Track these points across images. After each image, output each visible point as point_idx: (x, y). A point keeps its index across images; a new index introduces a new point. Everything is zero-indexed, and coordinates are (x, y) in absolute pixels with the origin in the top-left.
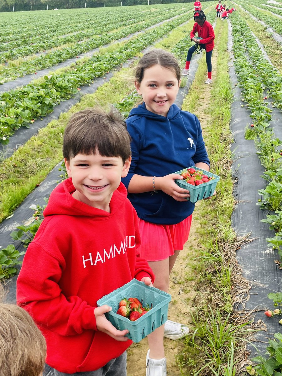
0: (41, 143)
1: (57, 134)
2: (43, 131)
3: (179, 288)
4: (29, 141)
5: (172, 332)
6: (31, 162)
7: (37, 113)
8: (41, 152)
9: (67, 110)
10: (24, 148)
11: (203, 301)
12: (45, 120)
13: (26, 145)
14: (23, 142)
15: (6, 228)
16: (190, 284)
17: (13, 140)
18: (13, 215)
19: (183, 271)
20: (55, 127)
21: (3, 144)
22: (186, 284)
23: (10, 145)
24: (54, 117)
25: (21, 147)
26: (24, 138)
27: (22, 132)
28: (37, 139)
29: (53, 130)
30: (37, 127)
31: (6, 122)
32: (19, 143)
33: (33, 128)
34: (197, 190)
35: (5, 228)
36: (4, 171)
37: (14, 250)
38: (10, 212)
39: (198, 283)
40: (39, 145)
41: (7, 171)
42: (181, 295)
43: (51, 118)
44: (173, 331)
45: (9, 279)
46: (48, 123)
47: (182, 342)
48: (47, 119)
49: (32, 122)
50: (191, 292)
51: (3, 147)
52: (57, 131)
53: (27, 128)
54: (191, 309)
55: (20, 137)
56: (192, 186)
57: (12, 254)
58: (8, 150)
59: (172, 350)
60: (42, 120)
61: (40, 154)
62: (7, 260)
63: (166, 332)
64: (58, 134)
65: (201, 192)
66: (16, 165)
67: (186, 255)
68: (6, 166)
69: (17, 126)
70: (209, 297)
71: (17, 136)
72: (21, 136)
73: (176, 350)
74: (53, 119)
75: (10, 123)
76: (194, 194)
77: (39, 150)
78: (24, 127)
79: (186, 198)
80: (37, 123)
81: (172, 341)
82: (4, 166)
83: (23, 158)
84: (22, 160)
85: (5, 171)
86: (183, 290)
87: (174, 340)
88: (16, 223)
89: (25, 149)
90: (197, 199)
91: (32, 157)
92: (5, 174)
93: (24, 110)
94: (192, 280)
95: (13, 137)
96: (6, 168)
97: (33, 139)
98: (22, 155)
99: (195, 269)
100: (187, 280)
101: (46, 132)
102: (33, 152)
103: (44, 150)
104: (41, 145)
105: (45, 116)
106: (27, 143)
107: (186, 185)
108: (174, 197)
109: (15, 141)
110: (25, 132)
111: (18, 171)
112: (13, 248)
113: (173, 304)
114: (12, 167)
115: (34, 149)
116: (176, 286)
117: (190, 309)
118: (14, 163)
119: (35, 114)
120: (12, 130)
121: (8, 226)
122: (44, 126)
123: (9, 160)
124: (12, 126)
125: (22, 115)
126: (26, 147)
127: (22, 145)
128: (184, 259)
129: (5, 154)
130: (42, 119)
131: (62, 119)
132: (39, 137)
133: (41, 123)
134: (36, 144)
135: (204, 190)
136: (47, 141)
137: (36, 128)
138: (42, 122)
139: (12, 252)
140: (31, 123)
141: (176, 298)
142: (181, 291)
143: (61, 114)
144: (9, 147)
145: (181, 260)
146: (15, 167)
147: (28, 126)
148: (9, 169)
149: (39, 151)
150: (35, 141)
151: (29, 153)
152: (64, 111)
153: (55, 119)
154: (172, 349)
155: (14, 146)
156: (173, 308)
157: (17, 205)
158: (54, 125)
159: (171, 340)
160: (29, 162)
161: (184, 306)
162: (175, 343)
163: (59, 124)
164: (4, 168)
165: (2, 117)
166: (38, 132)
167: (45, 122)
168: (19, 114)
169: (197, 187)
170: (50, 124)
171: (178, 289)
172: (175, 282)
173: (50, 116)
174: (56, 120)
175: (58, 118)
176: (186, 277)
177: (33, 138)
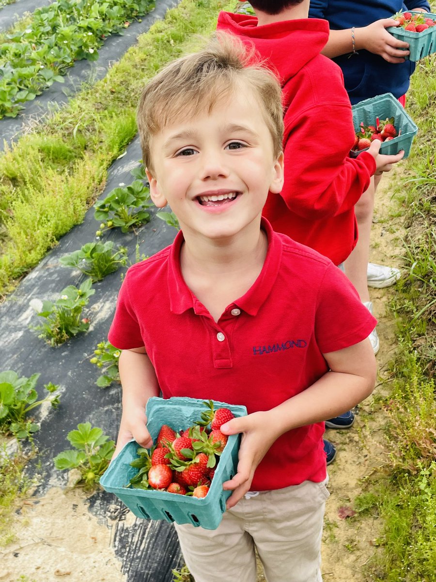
0: (144, 57)
1: (165, 41)
2: (144, 38)
3: (381, 228)
4: (127, 55)
5: (376, 277)
6: (134, 84)
7: (132, 10)
8: (147, 69)
9: (175, 5)
10: (121, 65)
11: (420, 237)
12: (145, 21)
13: (123, 60)
14: (119, 56)
15: (121, 169)
16: (398, 221)
17: (103, 54)
18: (126, 153)
19: (384, 207)
20: (161, 32)
21: (90, 60)
22: (390, 223)
23: (99, 62)
24: (158, 16)
25: (117, 64)
26: (118, 50)
27: (114, 41)
28: (137, 51)
29: (159, 35)
30: (134, 33)
31: (89, 26)
32: (112, 58)
33: (129, 35)
34: (420, 39)
35: (118, 170)
36: (98, 98)
37: (142, 187)
38: (120, 150)
39: (409, 218)
40: (142, 60)
41: (103, 99)
42: (384, 237)
43: (154, 18)
44: (378, 275)
45: (140, 227)
46: (149, 26)
47: (392, 290)
48: (148, 21)
49: (126, 25)
50: (399, 231)
51: (91, 64)
52: (165, 38)
53: (121, 36)
54: (402, 250)
55: (113, 49)
56: (413, 34)
57: (140, 194)
58: (98, 69)
59: (378, 300)
60: (140, 22)
61: (146, 73)
62: (135, 200)
63: (369, 278)
64: (168, 42)
65: (426, 43)
66: (114, 90)
67: (387, 186)
68: (100, 91)
69: (105, 32)
70: (427, 231)
71: (107, 48)
72: (114, 47)
73: (384, 299)
74: (157, 19)
75: (94, 27)
76: (416, 47)
77: (143, 67)
78: (116, 35)
79: (403, 57)
80: (134, 27)
81: (377, 290)
82: (97, 92)
83: (122, 80)
84: (121, 82)
85: (100, 98)
86: (387, 231)
87: (380, 289)
88: (133, 162)
89: (123, 67)
90: (421, 55)
91: (134, 77)
92: (100, 103)
93: (111, 7)
94: (400, 216)
95: (102, 50)
96: (101, 94)
97: (132, 52)
98: (120, 75)
99: (404, 202)
100: (392, 217)
101: (149, 40)
102: (135, 71)
103: (151, 66)
104: (145, 59)
105: (143, 16)
106: (124, 58)
107: (403, 34)
108: (385, 56)
109: (106, 56)
110: (118, 42)
111: (118, 98)
112: (141, 184)
113: (374, 248)
114: (109, 92)
115: (135, 66)
116: (376, 226)
117: (400, 251)
118: (110, 87)
119: (130, 12)
120: (99, 40)
121: (123, 167)
122: (146, 31)
123: (102, 83)
124: (98, 32)
125: (110, 14)
126: (123, 63)
127: (117, 61)
128: (385, 192)
129: (95, 75)
130: (140, 20)
131: (170, 19)
132: (140, 48)
133: (139, 27)
134: (137, 59)
135: (429, 40)
136: (153, 53)
137: (134, 35)
138: (140, 24)
139: (140, 190)
140: (124, 28)
141: (378, 240)
142: (383, 232)
143: (168, 11)
144: (100, 65)
145: (381, 195)
146: (112, 92)
147: (121, 32)
148: (105, 95)
149: (143, 69)
150: (135, 54)
151: (129, 71)
152: (171, 6)
153: (160, 19)
154: (378, 298)
155: (105, 64)
156: (374, 252)
157: (128, 141)
158: (159, 29)
159: (375, 288)
160: (133, 84)
161: (391, 248)
162: (382, 291)
163: (166, 26)
164: (98, 95)
165: (82, 20)
166: (137, 41)
167: (146, 25)
168: (104, 13)
169: (421, 34)
170: (153, 28)
171: (379, 229)
172: (375, 221)
173: (151, 16)
174: (161, 22)
175: (164, 18)
176: (390, 213)
177: (130, 49)
